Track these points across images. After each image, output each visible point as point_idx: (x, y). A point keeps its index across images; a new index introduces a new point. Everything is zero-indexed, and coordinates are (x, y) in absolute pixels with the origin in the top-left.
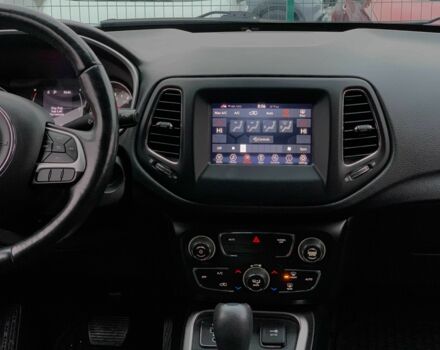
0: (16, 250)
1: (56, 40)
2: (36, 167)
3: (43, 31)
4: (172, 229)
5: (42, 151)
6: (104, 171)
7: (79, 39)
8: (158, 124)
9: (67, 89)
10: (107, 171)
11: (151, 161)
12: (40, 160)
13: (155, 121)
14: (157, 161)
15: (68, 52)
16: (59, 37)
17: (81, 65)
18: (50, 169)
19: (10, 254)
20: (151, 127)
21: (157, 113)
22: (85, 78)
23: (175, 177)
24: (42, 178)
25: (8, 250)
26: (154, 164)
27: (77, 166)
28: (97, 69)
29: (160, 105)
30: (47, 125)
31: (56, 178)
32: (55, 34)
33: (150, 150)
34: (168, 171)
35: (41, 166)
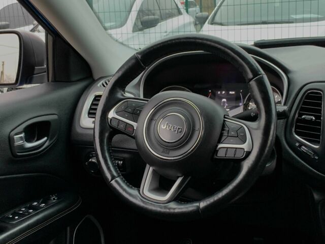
0: (202, 204)
1: (233, 58)
2: (217, 146)
3: (224, 52)
4: (313, 197)
5: (221, 135)
6: (266, 151)
7: (250, 57)
8: (303, 117)
9: (232, 91)
10: (268, 152)
11: (297, 144)
12: (219, 142)
13: (300, 115)
14: (302, 144)
15: (241, 66)
16: (236, 56)
17: (250, 75)
18: (227, 148)
19: (198, 207)
20: (297, 119)
21: (302, 109)
22: (253, 84)
23: (317, 158)
24: (221, 154)
25: (198, 204)
26: (300, 146)
27: (245, 146)
28: (262, 77)
29: (305, 103)
30: (225, 118)
31: (230, 155)
32: (233, 54)
33: (296, 136)
34: (310, 153)
35: (220, 146)
